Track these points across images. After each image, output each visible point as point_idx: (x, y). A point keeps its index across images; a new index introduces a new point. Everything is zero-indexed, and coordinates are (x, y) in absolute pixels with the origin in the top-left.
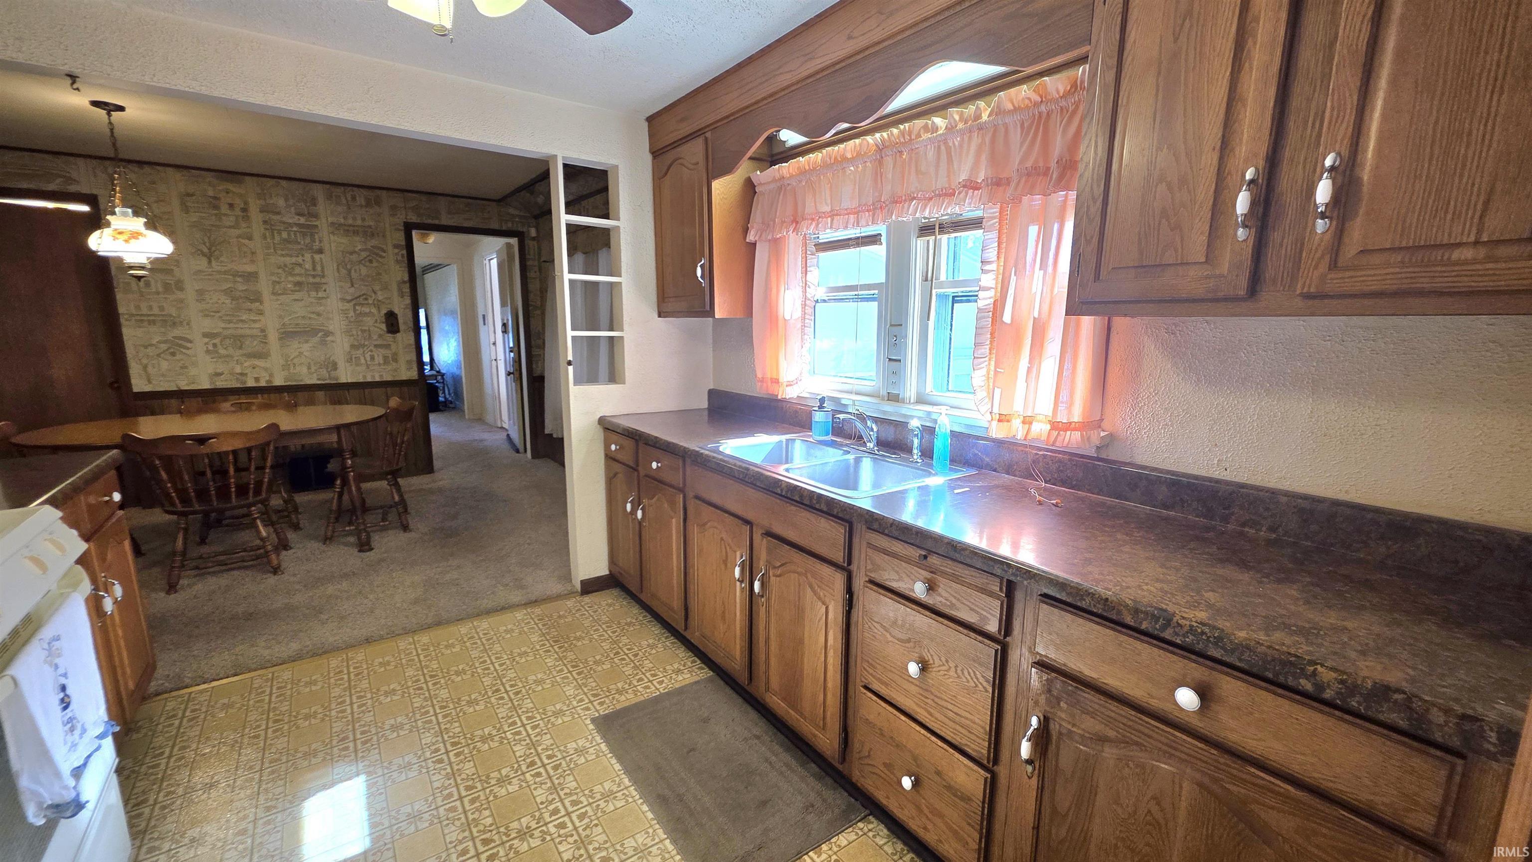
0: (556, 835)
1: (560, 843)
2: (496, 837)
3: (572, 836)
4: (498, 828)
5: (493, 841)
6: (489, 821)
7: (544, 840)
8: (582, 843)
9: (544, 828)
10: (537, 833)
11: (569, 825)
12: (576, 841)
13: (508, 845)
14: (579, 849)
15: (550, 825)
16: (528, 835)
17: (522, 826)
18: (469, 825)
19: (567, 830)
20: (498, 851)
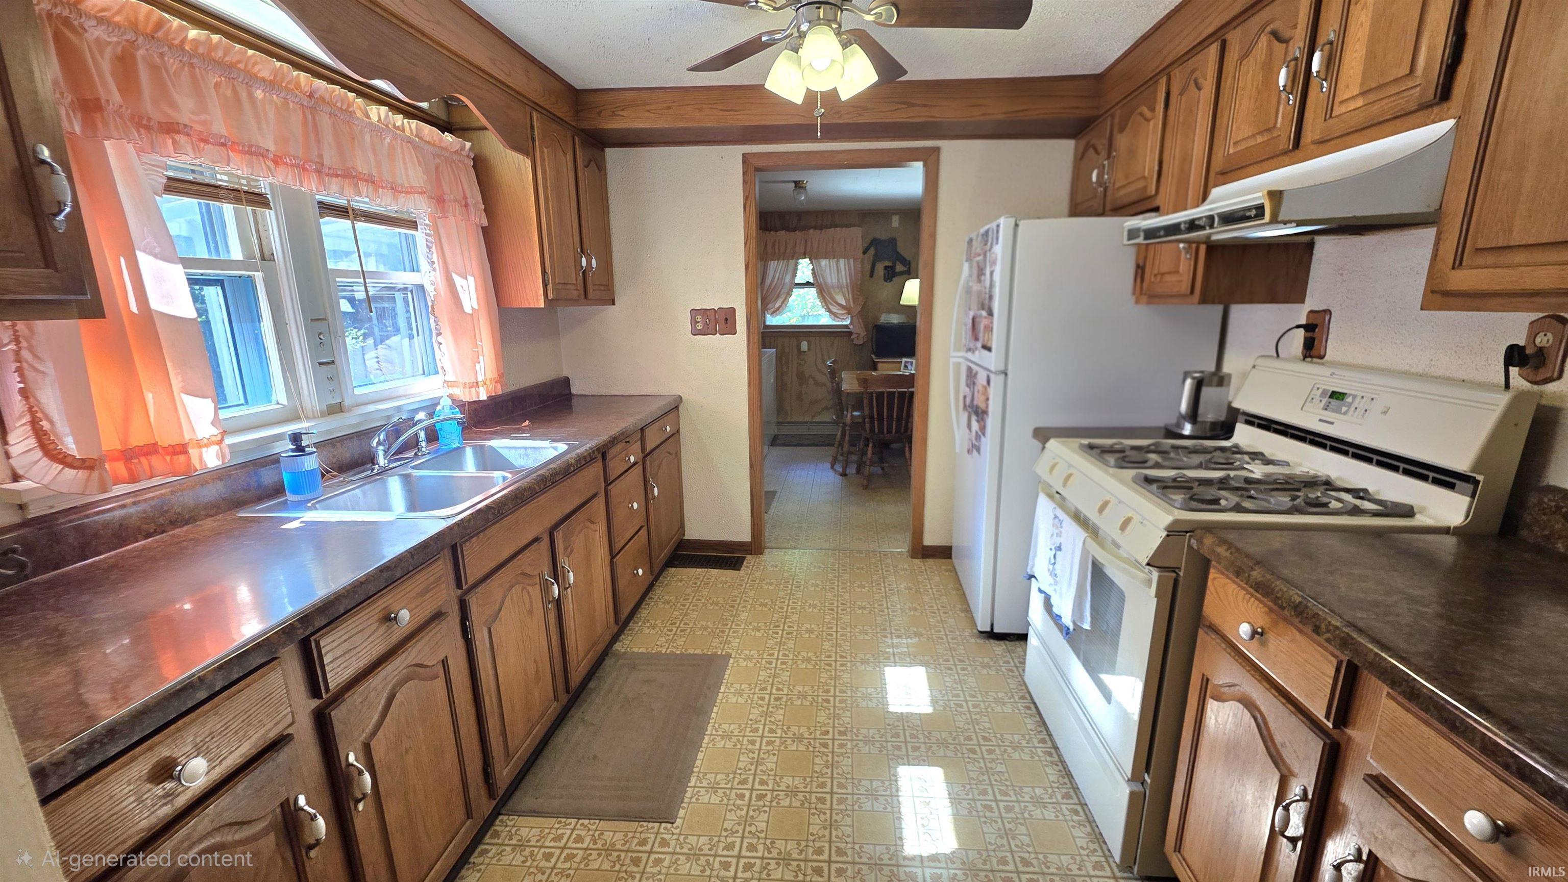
6: (817, 760)
18: (832, 765)
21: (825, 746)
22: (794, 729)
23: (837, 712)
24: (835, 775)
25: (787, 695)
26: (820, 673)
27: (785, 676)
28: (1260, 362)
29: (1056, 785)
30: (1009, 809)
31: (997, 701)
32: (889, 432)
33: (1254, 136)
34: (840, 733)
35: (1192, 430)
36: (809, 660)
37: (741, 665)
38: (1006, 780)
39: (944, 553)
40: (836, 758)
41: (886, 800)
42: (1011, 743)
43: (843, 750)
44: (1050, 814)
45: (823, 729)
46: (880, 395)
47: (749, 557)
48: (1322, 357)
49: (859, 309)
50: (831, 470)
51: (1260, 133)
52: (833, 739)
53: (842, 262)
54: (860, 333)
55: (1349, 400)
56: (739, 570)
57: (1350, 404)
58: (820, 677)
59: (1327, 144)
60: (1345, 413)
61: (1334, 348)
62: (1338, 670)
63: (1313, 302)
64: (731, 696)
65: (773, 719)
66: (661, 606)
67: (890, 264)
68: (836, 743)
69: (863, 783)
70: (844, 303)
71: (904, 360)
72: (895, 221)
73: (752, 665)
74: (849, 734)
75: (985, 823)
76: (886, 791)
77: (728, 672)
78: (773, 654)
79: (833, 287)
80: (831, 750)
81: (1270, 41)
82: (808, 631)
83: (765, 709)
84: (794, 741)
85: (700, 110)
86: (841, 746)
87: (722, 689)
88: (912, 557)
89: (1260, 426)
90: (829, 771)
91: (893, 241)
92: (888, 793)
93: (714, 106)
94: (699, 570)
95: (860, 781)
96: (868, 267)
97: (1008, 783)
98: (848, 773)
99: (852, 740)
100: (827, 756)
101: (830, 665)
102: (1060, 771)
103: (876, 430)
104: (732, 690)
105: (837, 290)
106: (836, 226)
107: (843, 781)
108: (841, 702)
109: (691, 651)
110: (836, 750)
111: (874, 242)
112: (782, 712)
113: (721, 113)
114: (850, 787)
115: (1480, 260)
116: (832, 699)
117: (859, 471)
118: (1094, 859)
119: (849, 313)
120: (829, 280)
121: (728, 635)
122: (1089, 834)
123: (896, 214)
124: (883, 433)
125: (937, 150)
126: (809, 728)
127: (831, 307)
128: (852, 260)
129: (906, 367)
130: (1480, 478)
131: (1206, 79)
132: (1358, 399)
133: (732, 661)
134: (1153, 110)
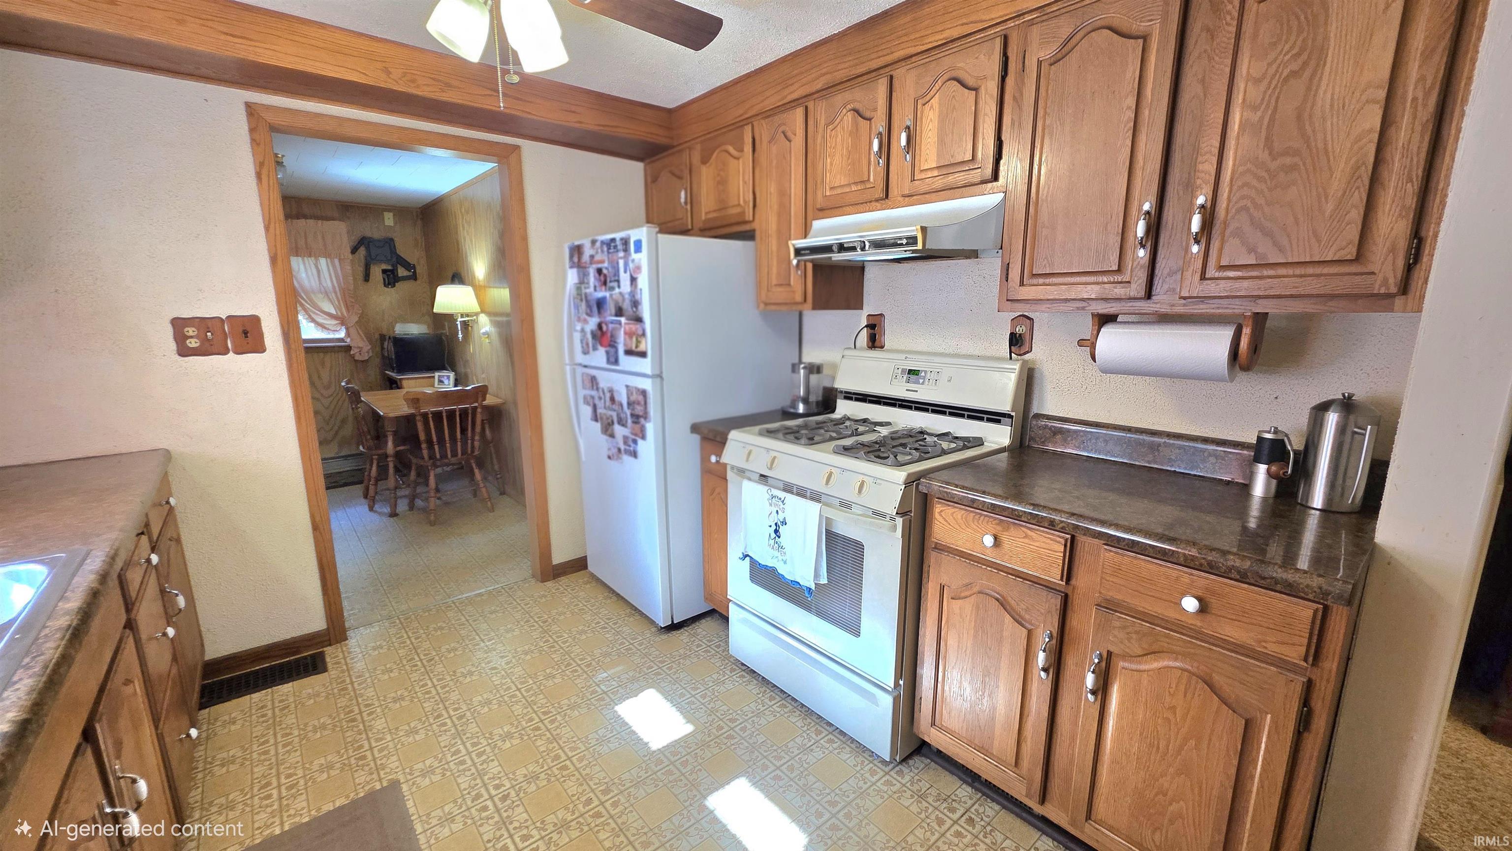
0: (531, 828)
1: (526, 821)
2: (590, 820)
3: (515, 828)
4: (591, 829)
5: (592, 816)
7: (543, 822)
8: (504, 823)
9: (544, 834)
10: (550, 828)
11: (517, 840)
12: (511, 823)
13: (577, 815)
14: (508, 817)
15: (538, 837)
16: (559, 825)
17: (567, 833)
18: (621, 830)
19: (520, 834)
20: (584, 808)
21: (598, 815)
22: (551, 819)
23: (584, 773)
24: (632, 839)
25: (513, 787)
26: (534, 742)
27: (494, 768)
28: (847, 353)
29: (805, 728)
30: (791, 769)
31: (718, 683)
32: (455, 454)
33: (849, 185)
34: (606, 792)
35: (804, 409)
36: (509, 736)
37: (423, 785)
38: (772, 746)
39: (580, 565)
40: (620, 821)
41: (696, 829)
42: (753, 712)
43: (620, 808)
44: (818, 754)
45: (584, 799)
46: (438, 416)
47: (328, 650)
48: (882, 347)
49: (356, 319)
50: (372, 514)
51: (855, 183)
52: (602, 803)
53: (323, 261)
54: (363, 348)
55: (923, 374)
56: (325, 670)
57: (924, 378)
58: (537, 747)
59: (911, 198)
60: (923, 383)
61: (890, 339)
62: (1065, 546)
63: (869, 308)
64: (437, 830)
65: (516, 824)
66: (219, 771)
67: (390, 268)
68: (607, 805)
69: (664, 826)
70: (333, 311)
71: (437, 374)
72: (389, 219)
73: (439, 777)
74: (613, 788)
75: (784, 792)
76: (689, 820)
77: (410, 804)
78: (458, 751)
79: (313, 292)
80: (607, 816)
81: (854, 118)
82: (483, 704)
83: (497, 819)
84: (561, 832)
85: (181, 22)
86: (615, 805)
87: (419, 828)
88: (543, 581)
89: (857, 400)
90: (622, 838)
91: (390, 242)
92: (693, 821)
93: (210, 24)
94: (256, 696)
95: (659, 827)
96: (361, 269)
97: (775, 748)
98: (643, 828)
99: (621, 792)
100: (608, 824)
101: (538, 729)
102: (800, 715)
103: (438, 456)
104: (434, 822)
105: (321, 296)
106: (305, 217)
107: (644, 838)
108: (580, 760)
109: (328, 807)
110: (613, 813)
111: (363, 242)
112: (521, 809)
113: (223, 37)
114: (654, 839)
115: (1035, 281)
116: (568, 762)
117: (412, 507)
118: (866, 769)
119: (342, 324)
120: (306, 283)
121: (374, 759)
122: (851, 752)
123: (389, 211)
124: (446, 457)
125: (517, 148)
126: (566, 808)
127: (314, 316)
128: (336, 261)
129: (441, 382)
130: (1013, 414)
131: (795, 135)
132: (929, 374)
133: (405, 787)
134: (741, 150)
